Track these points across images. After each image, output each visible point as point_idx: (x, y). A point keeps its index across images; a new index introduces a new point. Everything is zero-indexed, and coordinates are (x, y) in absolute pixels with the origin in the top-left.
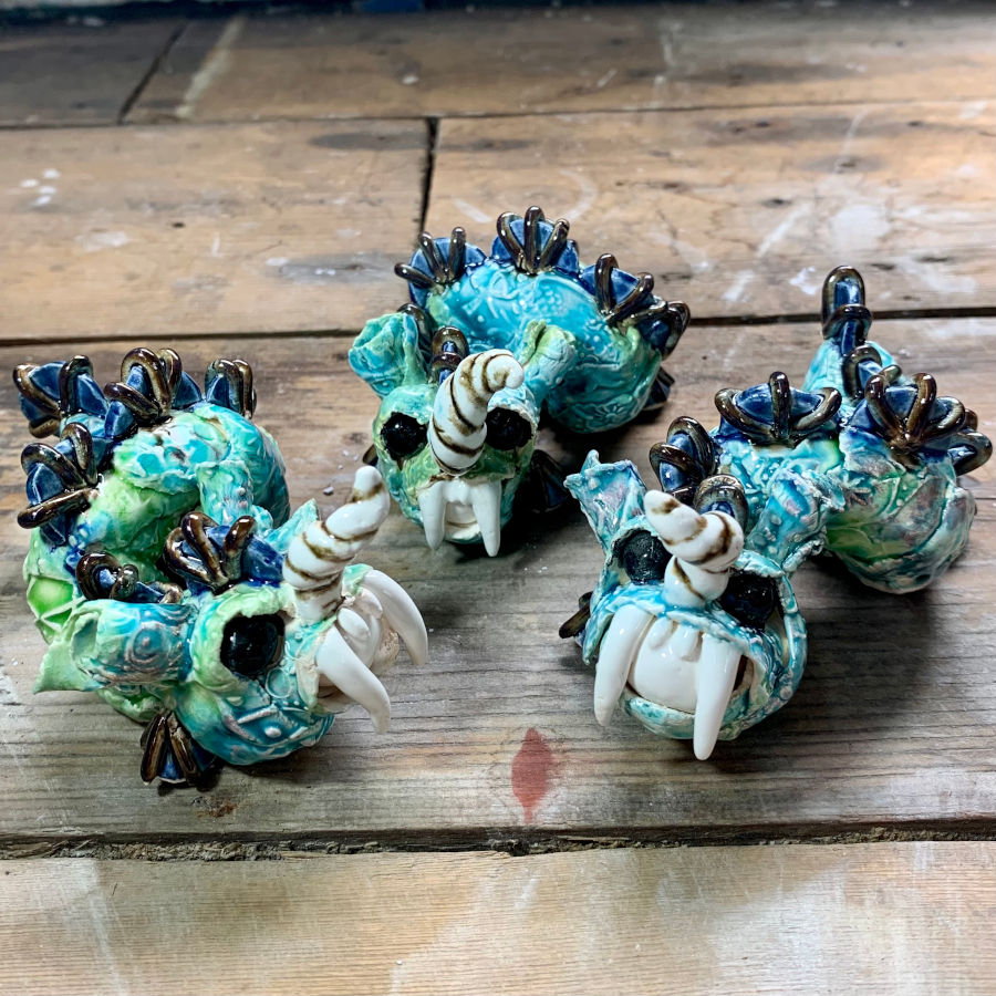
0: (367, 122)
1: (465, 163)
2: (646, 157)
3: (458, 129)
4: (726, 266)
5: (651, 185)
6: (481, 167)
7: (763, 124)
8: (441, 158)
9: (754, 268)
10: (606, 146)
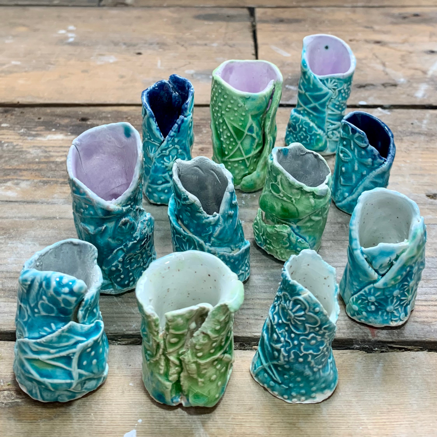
0: (219, 9)
1: (272, 29)
2: (361, 28)
3: (265, 13)
4: (412, 81)
5: (367, 41)
6: (280, 31)
7: (416, 15)
8: (259, 26)
9: (427, 83)
10: (340, 23)
